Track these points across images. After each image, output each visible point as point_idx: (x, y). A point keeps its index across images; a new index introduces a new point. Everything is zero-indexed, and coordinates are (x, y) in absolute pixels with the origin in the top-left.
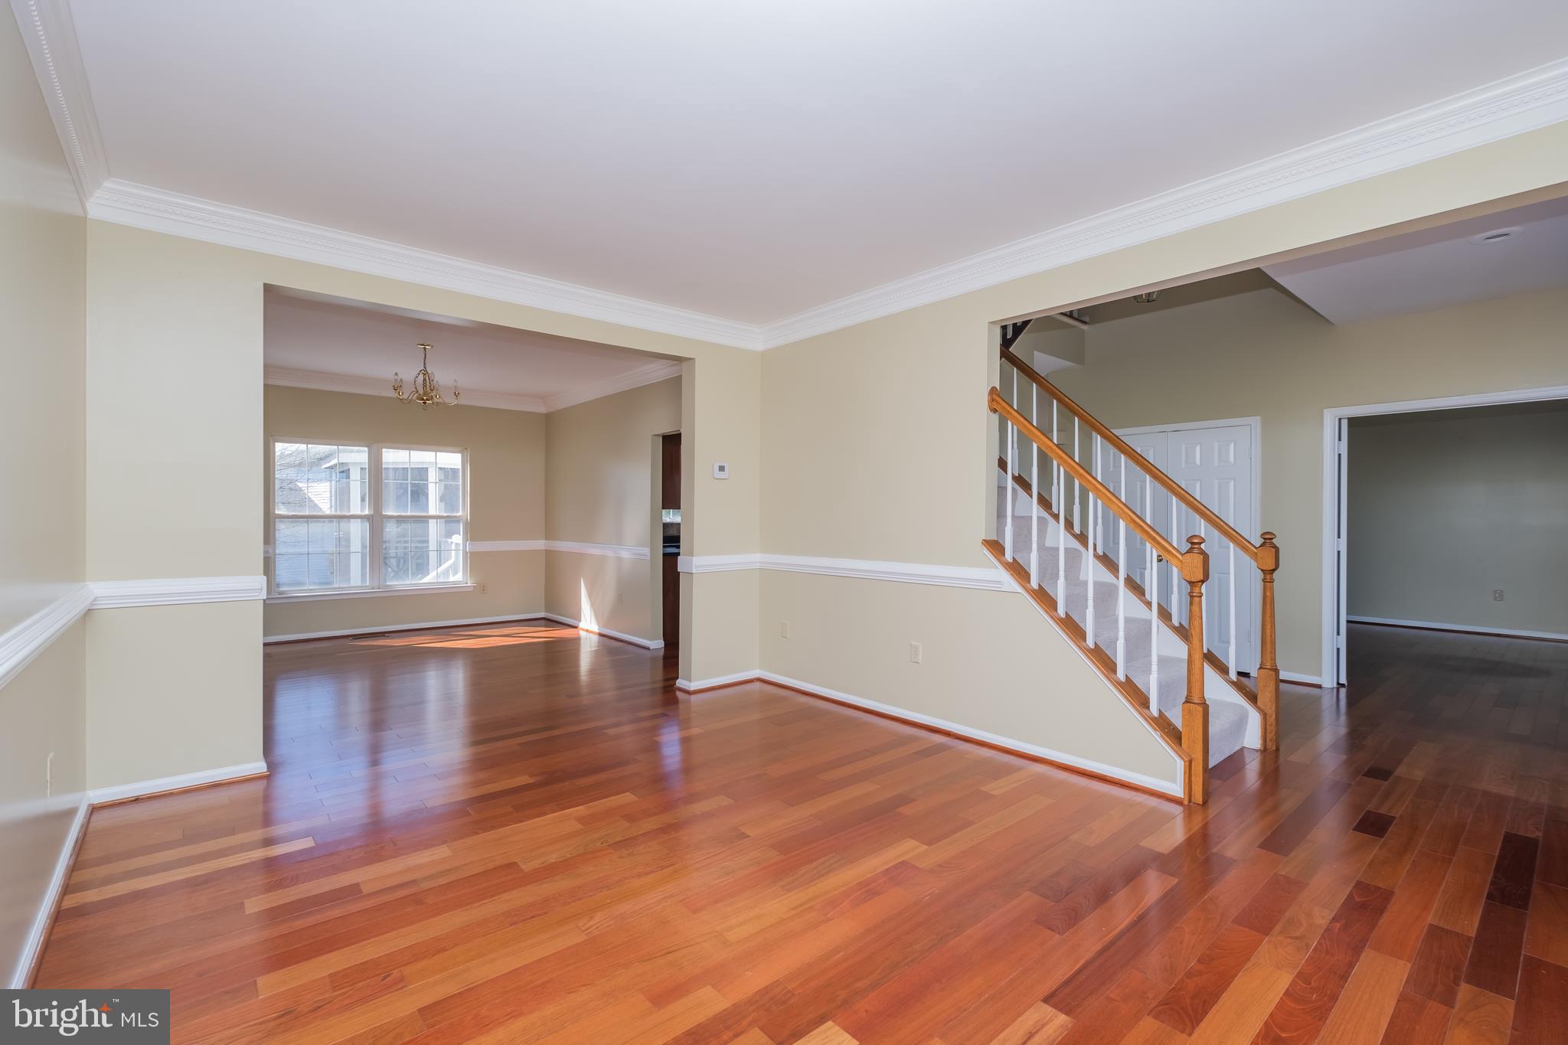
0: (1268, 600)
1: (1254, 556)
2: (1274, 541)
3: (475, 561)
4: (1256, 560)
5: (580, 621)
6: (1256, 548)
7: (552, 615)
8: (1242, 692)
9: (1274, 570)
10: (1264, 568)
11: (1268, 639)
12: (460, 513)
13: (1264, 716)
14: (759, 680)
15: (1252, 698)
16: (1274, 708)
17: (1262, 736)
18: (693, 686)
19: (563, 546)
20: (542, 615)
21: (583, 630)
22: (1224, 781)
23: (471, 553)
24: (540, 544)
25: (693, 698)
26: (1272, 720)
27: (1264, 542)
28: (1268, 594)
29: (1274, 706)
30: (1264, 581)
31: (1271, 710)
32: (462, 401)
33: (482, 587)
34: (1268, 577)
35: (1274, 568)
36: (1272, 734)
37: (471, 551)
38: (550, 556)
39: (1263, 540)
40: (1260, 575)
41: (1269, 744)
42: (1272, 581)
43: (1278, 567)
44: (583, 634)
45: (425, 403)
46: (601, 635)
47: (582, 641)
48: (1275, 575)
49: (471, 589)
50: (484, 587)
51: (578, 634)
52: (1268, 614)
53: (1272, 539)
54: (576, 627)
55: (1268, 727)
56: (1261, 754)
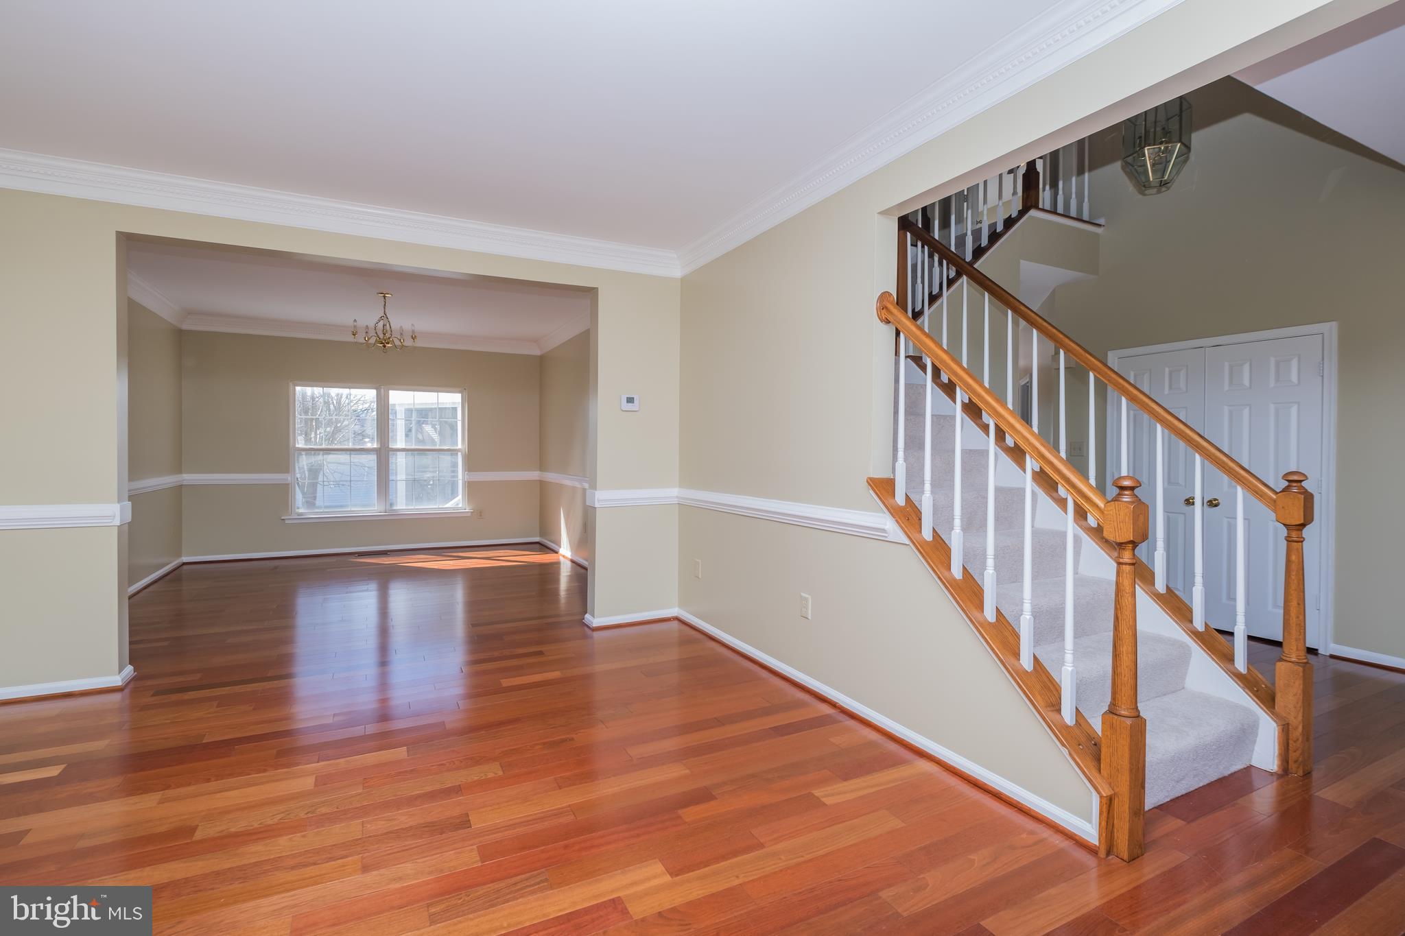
0: (1294, 567)
1: (1273, 504)
2: (1303, 484)
3: (473, 489)
4: (1275, 511)
5: (560, 547)
6: (1276, 493)
7: (546, 541)
8: (1252, 691)
9: (1303, 525)
10: (1288, 522)
11: (1293, 620)
12: (460, 446)
13: (1285, 730)
14: (677, 619)
15: (1268, 699)
16: (1300, 718)
17: (1280, 754)
18: (596, 621)
19: (551, 477)
20: (537, 539)
21: (561, 555)
22: (1189, 823)
23: (468, 482)
24: (534, 475)
25: (596, 635)
26: (1297, 733)
27: (1288, 486)
28: (1294, 558)
29: (1300, 715)
30: (1289, 539)
31: (1296, 719)
32: (419, 343)
33: (479, 514)
34: (1294, 535)
35: (1302, 522)
36: (1298, 753)
37: (470, 480)
38: (542, 484)
39: (1286, 484)
40: (1283, 532)
41: (1292, 766)
42: (1301, 541)
43: (1312, 520)
44: (561, 559)
45: (385, 346)
46: (573, 561)
47: (562, 566)
48: (1306, 532)
49: (469, 514)
50: (480, 512)
51: (559, 559)
52: (1294, 586)
53: (1301, 481)
54: (557, 553)
55: (1291, 742)
56: (1278, 779)
